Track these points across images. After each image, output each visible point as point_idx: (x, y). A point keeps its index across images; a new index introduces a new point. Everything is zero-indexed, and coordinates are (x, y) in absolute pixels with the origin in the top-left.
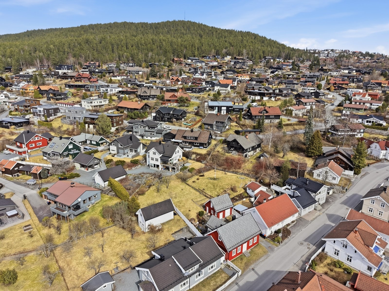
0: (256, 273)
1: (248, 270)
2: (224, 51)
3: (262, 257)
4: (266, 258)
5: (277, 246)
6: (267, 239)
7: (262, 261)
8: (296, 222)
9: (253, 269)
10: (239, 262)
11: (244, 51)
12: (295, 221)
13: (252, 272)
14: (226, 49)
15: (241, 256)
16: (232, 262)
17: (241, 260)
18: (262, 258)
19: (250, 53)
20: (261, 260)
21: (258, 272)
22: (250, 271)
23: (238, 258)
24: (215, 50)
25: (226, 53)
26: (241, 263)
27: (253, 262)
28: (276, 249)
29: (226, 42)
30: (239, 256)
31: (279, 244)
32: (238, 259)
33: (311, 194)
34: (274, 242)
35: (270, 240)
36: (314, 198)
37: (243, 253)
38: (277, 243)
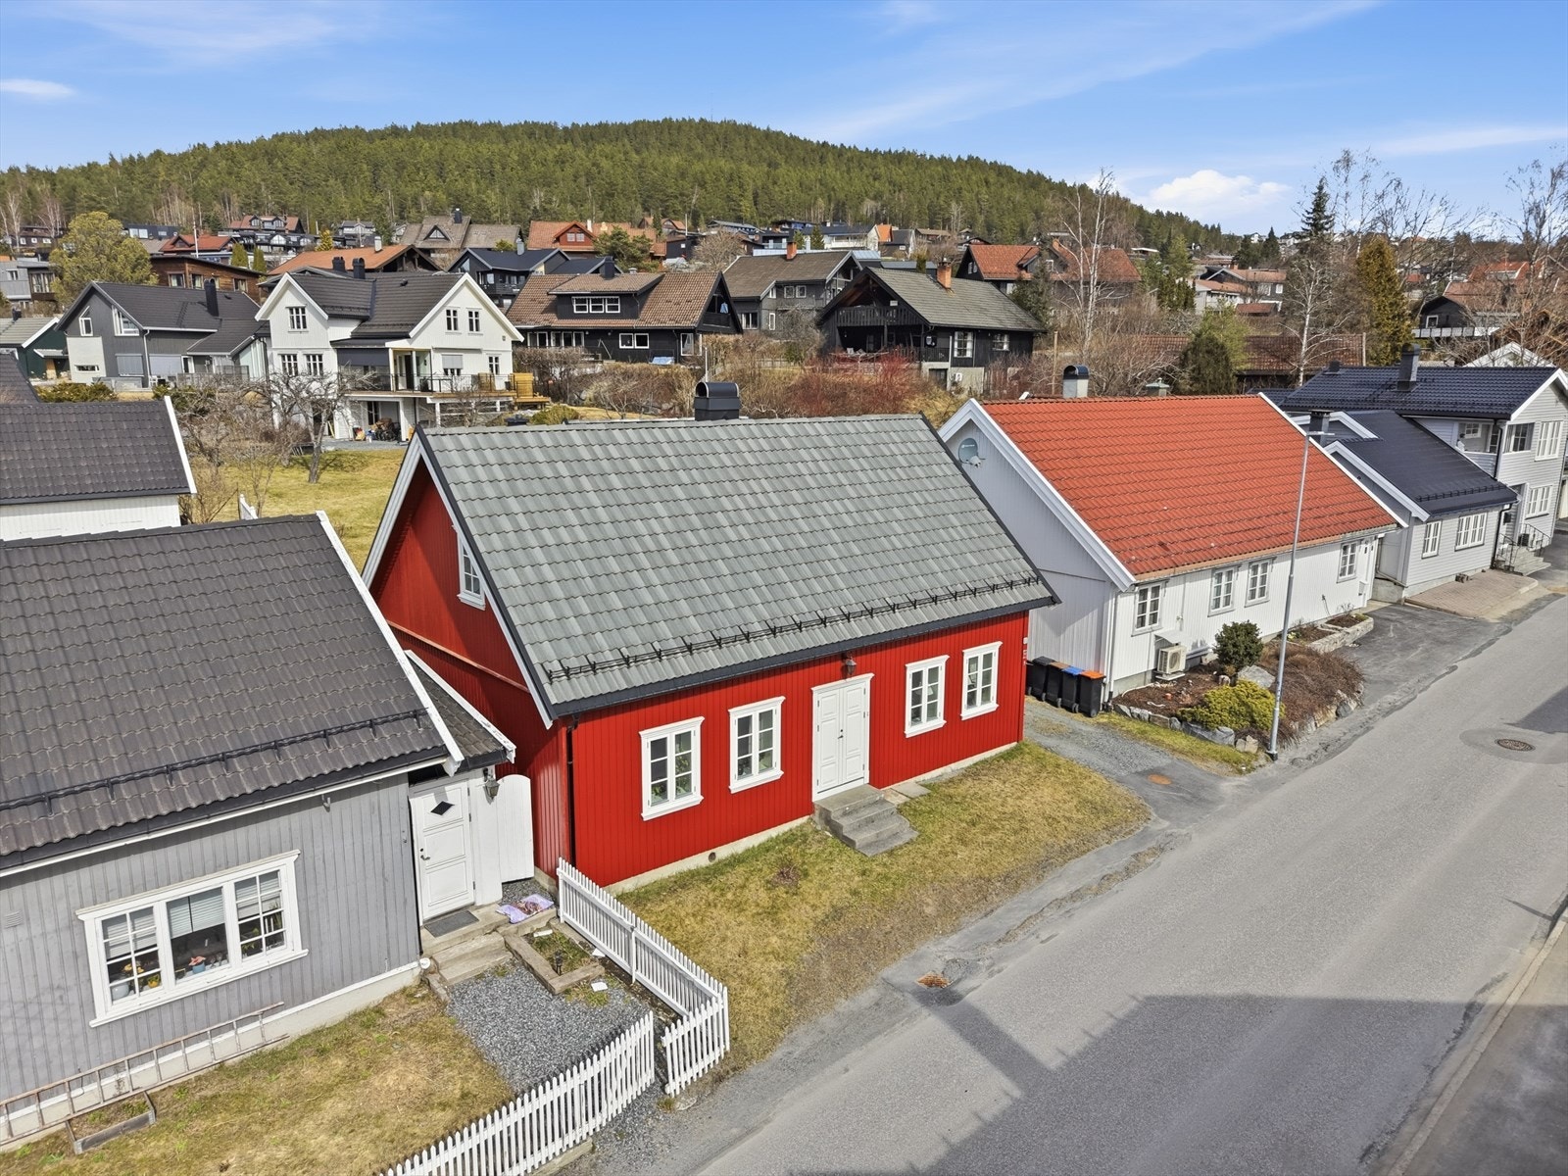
0: (981, 1033)
1: (867, 996)
2: (869, 206)
3: (1067, 853)
4: (1128, 872)
5: (1238, 765)
6: (1115, 718)
7: (1076, 896)
8: (1368, 624)
9: (939, 994)
10: (739, 907)
11: (955, 209)
12: (1359, 620)
13: (929, 1024)
14: (875, 198)
15: (788, 839)
16: (636, 901)
17: (770, 886)
18: (1076, 865)
19: (981, 219)
20: (1057, 886)
21: (1018, 1032)
22: (885, 1014)
23: (735, 861)
24: (830, 200)
25: (878, 215)
26: (772, 913)
27: (946, 909)
28: (1230, 785)
29: (875, 179)
30: (765, 848)
31: (1265, 744)
32: (735, 877)
33: (1461, 448)
34: (1193, 734)
35: (1147, 718)
36: (1490, 472)
37: (817, 812)
38: (1240, 735)
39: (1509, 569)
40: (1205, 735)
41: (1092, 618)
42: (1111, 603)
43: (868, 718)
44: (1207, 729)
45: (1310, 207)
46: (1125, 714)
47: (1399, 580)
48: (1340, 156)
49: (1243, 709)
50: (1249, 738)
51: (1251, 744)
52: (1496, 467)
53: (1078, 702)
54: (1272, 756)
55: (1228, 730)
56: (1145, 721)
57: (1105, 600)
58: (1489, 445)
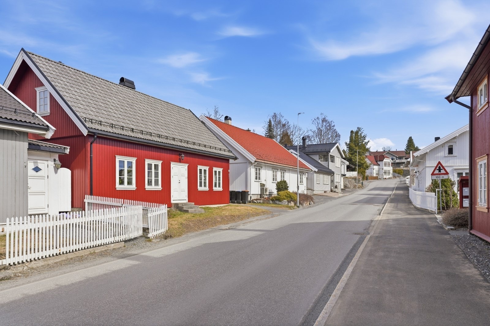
5: (290, 208)
6: (253, 204)
7: (260, 219)
20: (254, 219)
31: (295, 204)
33: (320, 161)
34: (276, 204)
35: (262, 202)
36: (327, 167)
37: (173, 206)
38: (289, 202)
39: (335, 192)
40: (280, 203)
41: (243, 175)
42: (249, 169)
43: (187, 179)
44: (280, 201)
45: (267, 126)
46: (256, 203)
47: (312, 189)
48: (273, 114)
49: (289, 195)
50: (292, 202)
51: (292, 204)
52: (328, 165)
53: (241, 200)
54: (298, 206)
55: (285, 201)
56: (262, 203)
57: (247, 168)
58: (325, 160)
